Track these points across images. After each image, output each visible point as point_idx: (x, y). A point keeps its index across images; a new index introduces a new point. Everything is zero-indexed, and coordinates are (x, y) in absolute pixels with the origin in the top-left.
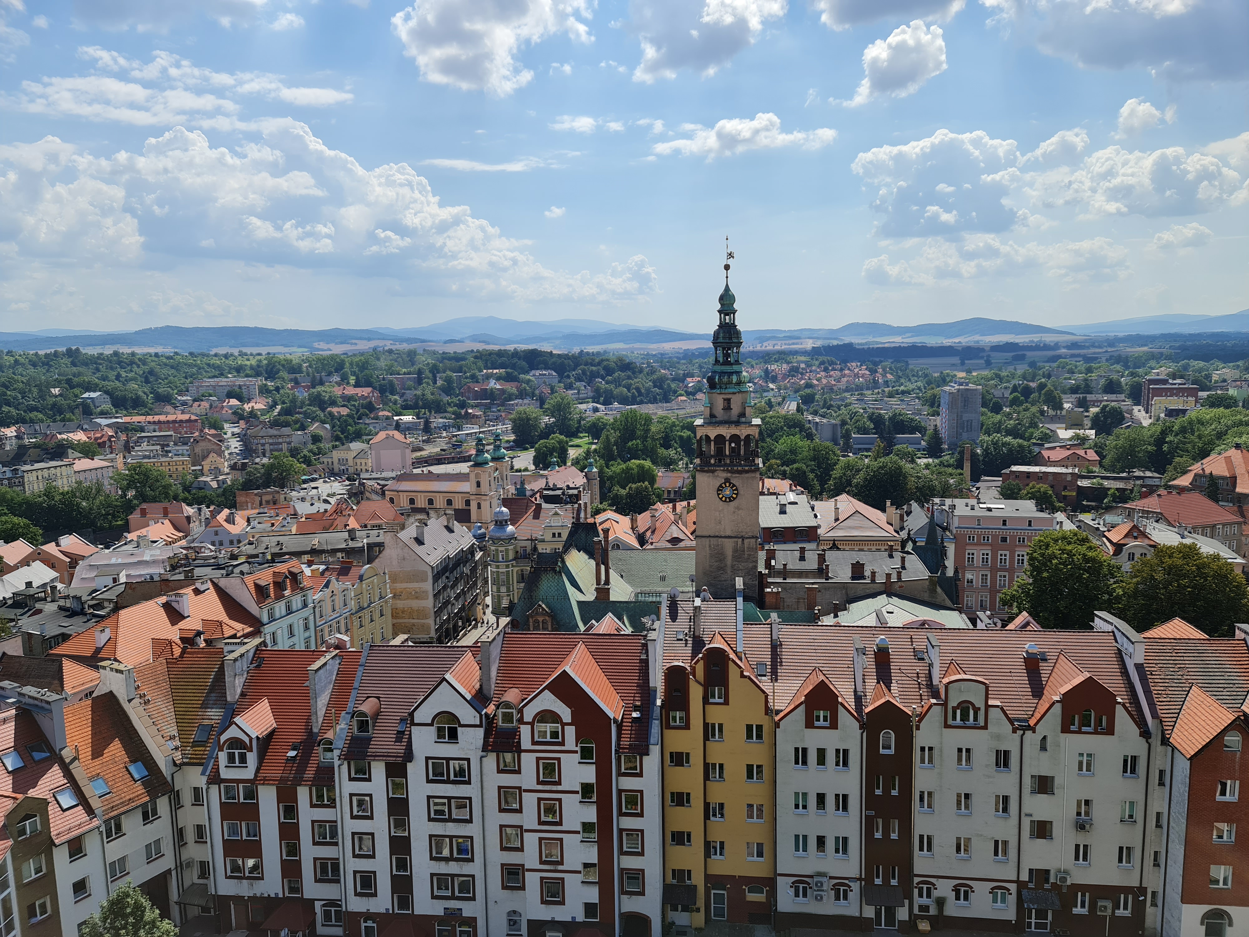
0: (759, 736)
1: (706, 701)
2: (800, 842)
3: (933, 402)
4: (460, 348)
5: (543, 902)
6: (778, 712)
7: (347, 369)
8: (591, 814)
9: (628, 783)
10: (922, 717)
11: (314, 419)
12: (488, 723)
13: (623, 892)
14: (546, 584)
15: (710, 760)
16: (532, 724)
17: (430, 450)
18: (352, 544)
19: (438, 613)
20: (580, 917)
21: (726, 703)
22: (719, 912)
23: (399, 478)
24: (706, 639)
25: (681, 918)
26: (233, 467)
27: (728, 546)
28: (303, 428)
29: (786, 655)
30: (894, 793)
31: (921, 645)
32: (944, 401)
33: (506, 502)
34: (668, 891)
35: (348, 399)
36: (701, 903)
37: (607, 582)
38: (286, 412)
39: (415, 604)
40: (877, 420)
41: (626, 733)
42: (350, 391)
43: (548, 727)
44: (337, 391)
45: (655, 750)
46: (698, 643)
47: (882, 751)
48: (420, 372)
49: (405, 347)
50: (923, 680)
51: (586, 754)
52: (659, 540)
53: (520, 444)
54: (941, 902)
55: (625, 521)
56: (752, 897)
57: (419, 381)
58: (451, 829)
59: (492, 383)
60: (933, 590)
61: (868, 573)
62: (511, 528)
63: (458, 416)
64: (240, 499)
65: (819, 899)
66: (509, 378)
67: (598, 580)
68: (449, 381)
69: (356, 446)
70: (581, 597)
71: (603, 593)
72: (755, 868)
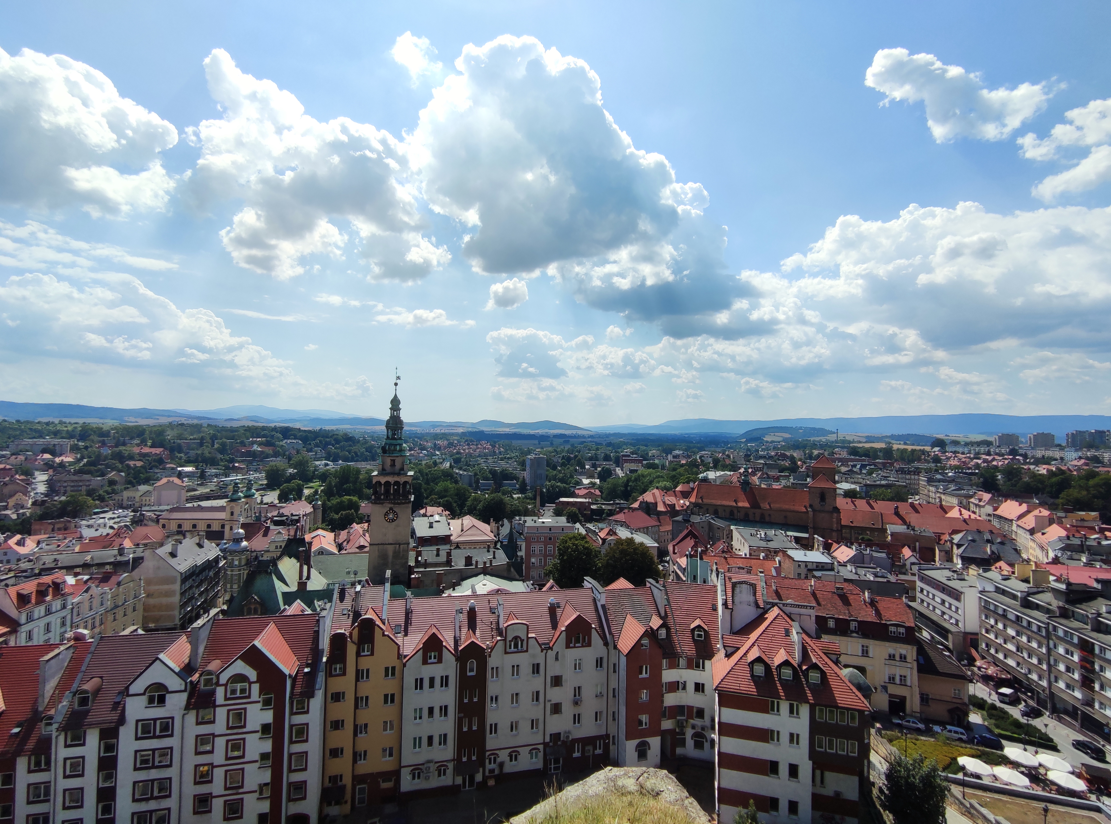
2: (417, 742)
5: (225, 819)
8: (268, 746)
12: (192, 688)
13: (289, 800)
22: (361, 801)
25: (334, 811)
30: (475, 700)
34: (324, 792)
36: (348, 796)
39: (165, 601)
53: (271, 486)
54: (501, 765)
56: (384, 785)
59: (255, 447)
60: (509, 570)
61: (474, 562)
62: (244, 543)
63: (227, 468)
64: (35, 527)
65: (427, 778)
66: (268, 444)
67: (301, 577)
68: (223, 445)
69: (143, 488)
70: (286, 589)
71: (302, 585)
72: (386, 764)
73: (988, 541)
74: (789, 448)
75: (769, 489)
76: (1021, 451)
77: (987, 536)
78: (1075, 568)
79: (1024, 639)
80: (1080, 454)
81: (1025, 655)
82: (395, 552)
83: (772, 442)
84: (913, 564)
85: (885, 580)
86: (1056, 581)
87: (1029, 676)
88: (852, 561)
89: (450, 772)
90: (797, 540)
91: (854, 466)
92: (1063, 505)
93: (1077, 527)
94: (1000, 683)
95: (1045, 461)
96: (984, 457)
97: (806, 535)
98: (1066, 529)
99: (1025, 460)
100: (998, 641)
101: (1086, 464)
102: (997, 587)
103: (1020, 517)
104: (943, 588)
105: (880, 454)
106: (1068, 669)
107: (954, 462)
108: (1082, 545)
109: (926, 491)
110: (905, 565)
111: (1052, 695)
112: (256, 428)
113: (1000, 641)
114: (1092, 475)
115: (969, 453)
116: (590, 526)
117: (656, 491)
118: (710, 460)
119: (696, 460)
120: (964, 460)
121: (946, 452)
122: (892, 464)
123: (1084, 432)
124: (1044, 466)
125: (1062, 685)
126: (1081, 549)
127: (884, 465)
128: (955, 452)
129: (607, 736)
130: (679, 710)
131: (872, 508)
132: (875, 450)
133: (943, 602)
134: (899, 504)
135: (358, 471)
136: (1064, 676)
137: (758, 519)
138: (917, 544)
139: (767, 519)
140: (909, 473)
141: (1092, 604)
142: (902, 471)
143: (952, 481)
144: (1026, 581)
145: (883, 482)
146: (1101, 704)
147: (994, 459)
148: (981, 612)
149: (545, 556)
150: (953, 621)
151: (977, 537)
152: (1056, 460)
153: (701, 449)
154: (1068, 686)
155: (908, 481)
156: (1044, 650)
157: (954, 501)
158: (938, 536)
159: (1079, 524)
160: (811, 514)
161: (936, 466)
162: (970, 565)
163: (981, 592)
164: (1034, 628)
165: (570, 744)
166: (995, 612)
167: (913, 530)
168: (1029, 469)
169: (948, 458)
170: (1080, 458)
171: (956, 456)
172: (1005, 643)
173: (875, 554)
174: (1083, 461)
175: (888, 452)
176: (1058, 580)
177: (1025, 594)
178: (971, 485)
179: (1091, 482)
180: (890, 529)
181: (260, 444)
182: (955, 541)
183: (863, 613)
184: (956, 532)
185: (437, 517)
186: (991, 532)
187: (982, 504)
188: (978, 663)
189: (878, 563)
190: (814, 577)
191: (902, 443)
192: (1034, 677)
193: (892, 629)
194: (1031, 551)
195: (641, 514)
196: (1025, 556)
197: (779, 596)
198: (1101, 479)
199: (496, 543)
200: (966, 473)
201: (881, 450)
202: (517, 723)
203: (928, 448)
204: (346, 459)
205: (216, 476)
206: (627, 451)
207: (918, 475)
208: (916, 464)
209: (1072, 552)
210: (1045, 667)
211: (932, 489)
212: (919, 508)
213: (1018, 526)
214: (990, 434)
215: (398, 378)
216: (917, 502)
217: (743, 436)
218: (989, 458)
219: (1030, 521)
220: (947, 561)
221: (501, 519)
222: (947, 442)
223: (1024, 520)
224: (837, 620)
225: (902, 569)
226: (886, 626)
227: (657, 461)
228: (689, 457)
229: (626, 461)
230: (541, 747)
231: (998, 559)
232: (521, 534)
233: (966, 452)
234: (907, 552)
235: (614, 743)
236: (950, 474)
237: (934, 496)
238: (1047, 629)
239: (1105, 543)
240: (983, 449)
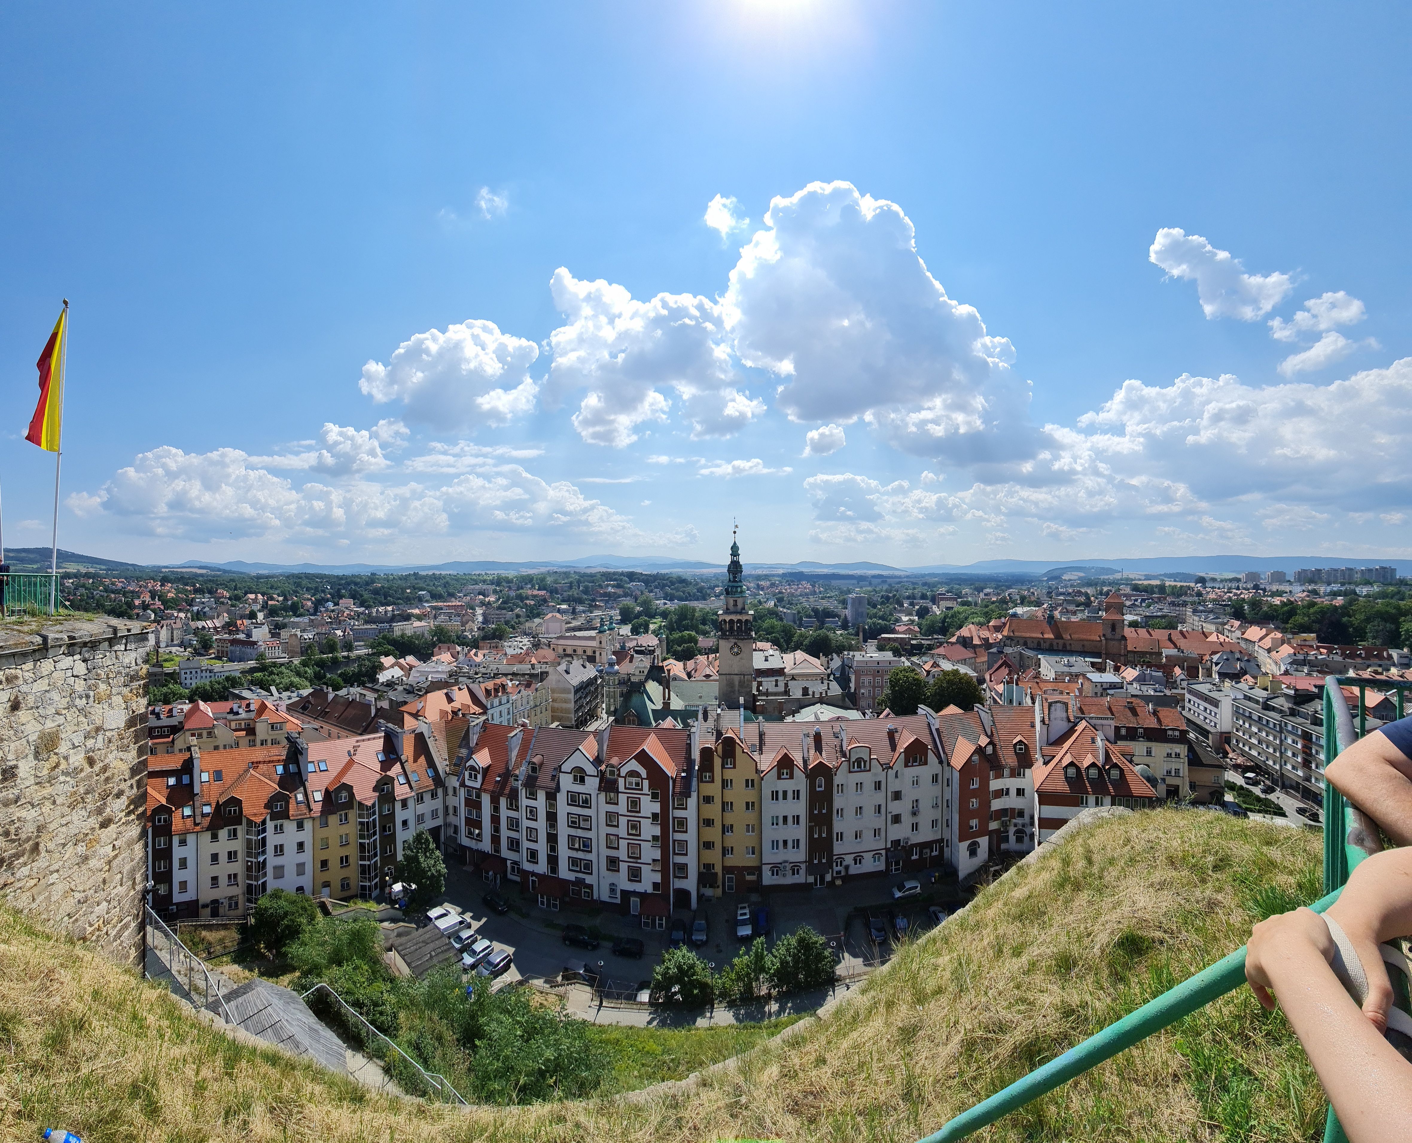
0: (753, 786)
1: (723, 767)
2: (775, 844)
3: (844, 602)
4: (593, 571)
5: (629, 880)
6: (762, 772)
7: (534, 581)
8: (657, 831)
9: (679, 813)
10: (837, 768)
11: (517, 606)
12: (602, 775)
13: (675, 877)
14: (635, 699)
15: (725, 800)
16: (625, 777)
17: (575, 623)
18: (532, 671)
19: (576, 711)
20: (650, 890)
21: (734, 767)
22: (730, 888)
23: (558, 638)
24: (724, 732)
25: (708, 892)
26: (479, 629)
27: (736, 679)
28: (512, 610)
29: (767, 740)
30: (824, 811)
31: (837, 729)
32: (849, 602)
33: (614, 653)
34: (700, 875)
35: (535, 596)
36: (720, 882)
37: (669, 699)
38: (503, 602)
39: (564, 706)
40: (815, 611)
41: (678, 784)
42: (536, 592)
43: (634, 780)
44: (530, 592)
45: (694, 795)
46: (719, 734)
47: (818, 789)
48: (571, 583)
49: (564, 570)
50: (838, 749)
51: (654, 796)
52: (699, 676)
53: (623, 621)
54: (847, 868)
55: (680, 665)
56: (749, 878)
57: (571, 587)
58: (580, 833)
59: (610, 589)
60: (844, 700)
61: (810, 693)
62: (616, 667)
63: (591, 606)
64: (481, 644)
65: (784, 875)
66: (618, 586)
67: (664, 699)
68: (586, 587)
69: (537, 620)
70: (654, 707)
71: (666, 704)
72: (750, 860)
73: (1238, 659)
74: (1083, 586)
75: (1069, 622)
76: (1262, 586)
77: (1238, 655)
78: (1302, 678)
79: (1264, 734)
80: (1304, 588)
81: (1264, 747)
82: (740, 682)
83: (1070, 580)
84: (1182, 680)
85: (1163, 694)
87: (1267, 762)
88: (1137, 679)
89: (802, 872)
90: (1093, 664)
91: (1136, 600)
92: (1291, 629)
93: (1300, 645)
94: (1247, 769)
95: (1279, 593)
96: (1235, 591)
97: (1100, 660)
98: (1293, 648)
99: (1264, 593)
101: (1308, 596)
102: (1245, 695)
103: (1261, 639)
104: (1206, 699)
105: (1156, 590)
106: (1294, 755)
107: (1212, 596)
108: (1305, 660)
109: (1192, 620)
110: (1176, 681)
111: (1282, 774)
112: (609, 573)
113: (1246, 737)
114: (1312, 604)
115: (1224, 588)
116: (915, 659)
117: (971, 626)
118: (1018, 597)
119: (1005, 597)
120: (1220, 594)
121: (1205, 587)
122: (1165, 598)
123: (1307, 570)
124: (1278, 598)
125: (1289, 767)
126: (1304, 663)
127: (1159, 598)
128: (1213, 588)
129: (942, 840)
130: (1004, 812)
131: (1151, 635)
132: (1152, 587)
133: (1206, 709)
134: (1172, 631)
135: (694, 610)
136: (1291, 760)
137: (1061, 648)
138: (1185, 663)
139: (1068, 648)
140: (1179, 605)
141: (1310, 704)
142: (1173, 604)
143: (1211, 611)
144: (1266, 689)
145: (1159, 614)
146: (1316, 779)
147: (1242, 593)
148: (1233, 715)
149: (874, 687)
150: (1213, 724)
151: (1230, 657)
152: (1287, 592)
153: (1009, 587)
154: (1294, 768)
155: (1178, 612)
156: (1278, 742)
157: (1213, 627)
158: (1201, 657)
159: (1303, 643)
160: (1104, 642)
161: (1199, 599)
162: (1225, 678)
163: (1234, 700)
164: (1271, 725)
165: (909, 849)
166: (1243, 715)
167: (1183, 652)
168: (1267, 600)
169: (1208, 593)
170: (1304, 591)
171: (1214, 591)
172: (1250, 738)
173: (1154, 673)
174: (1305, 593)
175: (1162, 588)
176: (1288, 687)
177: (1265, 699)
178: (1225, 614)
179: (1312, 610)
180: (1165, 652)
181: (613, 586)
182: (1214, 660)
183: (1148, 721)
184: (1214, 653)
185: (771, 652)
186: (1241, 652)
187: (1233, 629)
188: (1230, 755)
189: (1157, 681)
190: (1108, 694)
191: (1173, 580)
192: (1270, 763)
193: (1170, 733)
194: (1268, 665)
195: (959, 648)
196: (1264, 670)
197: (1083, 713)
198: (1318, 608)
199: (829, 676)
200: (1221, 605)
201: (1157, 586)
202: (861, 832)
203: (1192, 585)
204: (681, 599)
205: (584, 612)
206: (943, 590)
207: (1185, 606)
208: (1183, 598)
209: (1297, 665)
210: (1278, 754)
211: (1196, 618)
212: (1186, 634)
213: (1259, 646)
214: (1239, 572)
215: (736, 526)
216: (1185, 630)
217: (1045, 575)
218: (1239, 592)
219: (1267, 643)
220: (1209, 676)
221: (831, 654)
222: (1207, 579)
223: (1263, 641)
224: (1128, 729)
225: (1174, 685)
226: (1165, 730)
227: (970, 599)
228: (999, 594)
229: (942, 599)
230: (883, 852)
231: (1245, 673)
232: (850, 667)
233: (1221, 587)
234: (1177, 671)
235: (947, 846)
236: (1210, 606)
237: (1198, 624)
238: (1280, 725)
239: (1320, 657)
240: (1234, 585)
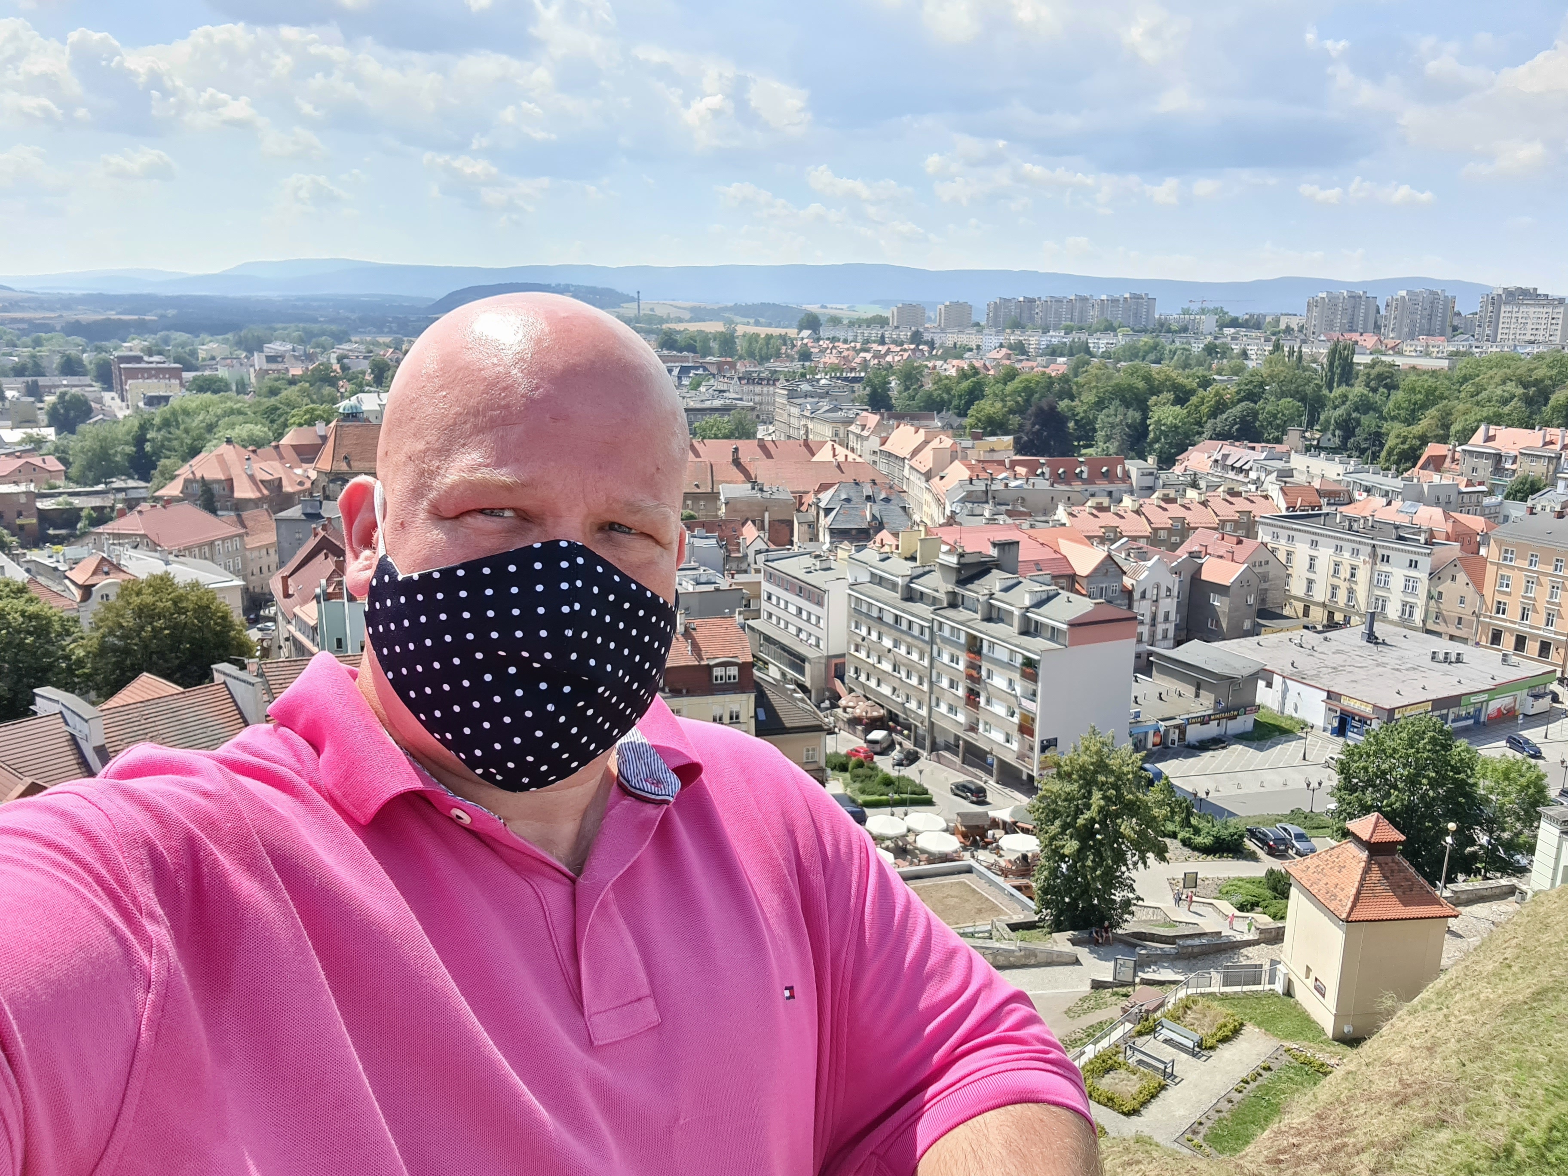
73: (868, 498)
76: (927, 336)
77: (868, 490)
78: (975, 530)
79: (903, 650)
80: (1001, 339)
81: (903, 675)
84: (758, 552)
85: (711, 588)
86: (949, 552)
87: (907, 705)
92: (972, 427)
93: (983, 462)
94: (871, 725)
95: (957, 352)
96: (875, 346)
98: (970, 467)
99: (930, 353)
100: (870, 661)
101: (1008, 356)
102: (873, 575)
103: (915, 452)
104: (803, 590)
105: (714, 345)
106: (952, 684)
107: (831, 359)
108: (987, 492)
109: (785, 415)
110: (746, 556)
111: (932, 726)
113: (873, 660)
114: (1011, 375)
115: (855, 341)
117: (226, 449)
118: (365, 365)
119: (328, 367)
120: (845, 353)
121: (818, 340)
122: (733, 366)
123: (1009, 300)
124: (955, 362)
125: (943, 708)
126: (986, 496)
127: (720, 366)
128: (833, 340)
131: (697, 454)
132: (706, 338)
133: (800, 610)
134: (741, 444)
136: (947, 696)
138: (767, 515)
140: (760, 382)
141: (985, 580)
142: (748, 379)
143: (826, 394)
144: (913, 558)
145: (717, 403)
146: (986, 725)
147: (888, 352)
148: (850, 617)
150: (812, 641)
151: (853, 494)
152: (971, 350)
154: (950, 708)
155: (757, 399)
156: (926, 663)
157: (827, 431)
158: (799, 498)
159: (988, 457)
161: (803, 367)
162: (841, 542)
163: (851, 586)
164: (916, 631)
166: (868, 616)
167: (761, 490)
168: (935, 367)
169: (823, 351)
170: (1001, 346)
171: (834, 347)
172: (879, 662)
173: (698, 542)
174: (1004, 351)
175: (727, 342)
177: (908, 579)
178: (853, 401)
179: (1010, 387)
180: (726, 491)
182: (822, 505)
184: (824, 487)
186: (874, 482)
187: (865, 433)
188: (843, 702)
189: (703, 558)
191: (752, 321)
192: (912, 705)
193: (718, 673)
194: (925, 508)
195: (191, 513)
196: (916, 518)
198: (1021, 382)
200: (846, 379)
201: (717, 336)
203: (792, 332)
206: (134, 346)
207: (774, 384)
208: (772, 364)
209: (973, 503)
210: (925, 687)
211: (795, 411)
212: (770, 447)
213: (911, 467)
214: (886, 304)
216: (770, 438)
218: (883, 349)
219: (926, 459)
220: (811, 540)
222: (823, 319)
223: (918, 457)
225: (740, 565)
226: (709, 668)
227: (221, 373)
229: (133, 374)
231: (880, 527)
233: (850, 338)
234: (750, 532)
236: (823, 382)
237: (797, 425)
238: (931, 629)
239: (1013, 484)
240: (875, 333)
